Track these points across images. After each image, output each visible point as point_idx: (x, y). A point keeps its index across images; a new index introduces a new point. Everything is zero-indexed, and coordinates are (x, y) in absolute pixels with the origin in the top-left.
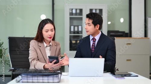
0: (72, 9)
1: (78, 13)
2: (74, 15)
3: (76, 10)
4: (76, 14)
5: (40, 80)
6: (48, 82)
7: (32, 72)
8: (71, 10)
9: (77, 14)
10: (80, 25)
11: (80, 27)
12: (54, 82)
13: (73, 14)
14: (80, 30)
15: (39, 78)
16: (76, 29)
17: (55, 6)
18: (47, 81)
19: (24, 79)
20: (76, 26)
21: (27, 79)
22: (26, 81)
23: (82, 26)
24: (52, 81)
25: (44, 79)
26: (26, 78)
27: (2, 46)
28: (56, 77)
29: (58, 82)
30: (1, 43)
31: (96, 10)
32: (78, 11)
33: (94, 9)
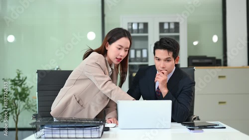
0: (132, 24)
1: (141, 29)
2: (135, 33)
3: (138, 24)
4: (138, 31)
5: (71, 134)
6: (84, 138)
7: (68, 122)
8: (130, 24)
9: (140, 31)
10: (144, 49)
11: (144, 52)
12: (92, 137)
13: (134, 31)
14: (145, 55)
15: (69, 132)
16: (138, 55)
17: (106, 18)
18: (82, 136)
19: (47, 133)
20: (138, 50)
21: (52, 134)
22: (50, 136)
23: (147, 49)
24: (90, 137)
25: (78, 134)
26: (51, 132)
27: (24, 83)
28: (95, 130)
29: (99, 138)
30: (24, 79)
31: (169, 23)
32: (141, 27)
33: (166, 23)
